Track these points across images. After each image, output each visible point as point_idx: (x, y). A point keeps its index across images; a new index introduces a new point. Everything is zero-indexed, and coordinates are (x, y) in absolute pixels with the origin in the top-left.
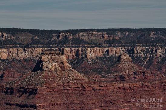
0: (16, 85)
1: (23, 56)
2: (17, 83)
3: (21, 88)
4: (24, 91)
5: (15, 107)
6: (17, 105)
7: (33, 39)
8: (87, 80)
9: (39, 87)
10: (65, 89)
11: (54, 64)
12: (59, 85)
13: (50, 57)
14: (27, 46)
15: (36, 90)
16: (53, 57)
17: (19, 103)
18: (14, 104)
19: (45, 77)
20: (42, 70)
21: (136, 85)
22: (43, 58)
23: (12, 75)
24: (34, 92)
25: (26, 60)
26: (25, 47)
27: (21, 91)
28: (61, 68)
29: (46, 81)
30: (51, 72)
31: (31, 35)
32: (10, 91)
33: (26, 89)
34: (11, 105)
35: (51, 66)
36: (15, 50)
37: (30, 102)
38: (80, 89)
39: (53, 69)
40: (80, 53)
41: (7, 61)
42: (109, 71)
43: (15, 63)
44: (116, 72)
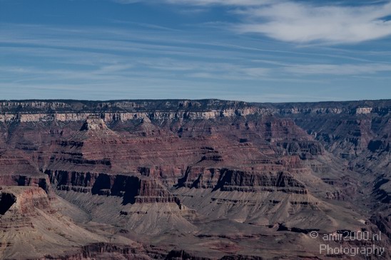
0: (69, 140)
1: (76, 119)
2: (70, 138)
3: (72, 142)
4: (74, 144)
5: (68, 155)
6: (69, 153)
7: (83, 107)
8: (118, 136)
9: (85, 141)
10: (103, 142)
11: (95, 125)
12: (99, 139)
13: (92, 120)
14: (79, 112)
15: (83, 143)
16: (95, 120)
18: (67, 153)
19: (89, 134)
20: (87, 129)
21: (153, 139)
22: (88, 121)
23: (69, 132)
24: (81, 145)
25: (79, 122)
26: (78, 112)
27: (72, 144)
28: (100, 128)
29: (90, 137)
30: (93, 130)
31: (82, 104)
32: (64, 144)
34: (65, 153)
36: (71, 115)
37: (78, 151)
38: (114, 143)
39: (94, 128)
40: (116, 116)
41: (65, 122)
42: (135, 130)
43: (71, 124)
44: (140, 130)
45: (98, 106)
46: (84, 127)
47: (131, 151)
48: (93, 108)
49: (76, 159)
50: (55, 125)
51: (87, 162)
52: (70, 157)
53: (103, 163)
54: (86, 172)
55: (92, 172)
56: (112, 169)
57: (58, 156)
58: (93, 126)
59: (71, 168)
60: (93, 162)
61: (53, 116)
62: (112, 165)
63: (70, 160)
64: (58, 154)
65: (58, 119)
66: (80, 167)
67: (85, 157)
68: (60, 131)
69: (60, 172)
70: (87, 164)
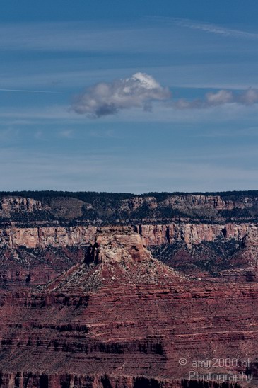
0: (50, 291)
1: (66, 241)
2: (52, 287)
3: (58, 296)
4: (65, 301)
5: (48, 331)
6: (52, 327)
7: (83, 209)
9: (92, 294)
10: (140, 296)
11: (119, 250)
12: (130, 288)
13: (111, 237)
14: (74, 223)
15: (87, 298)
16: (118, 236)
17: (54, 323)
18: (46, 326)
19: (104, 274)
20: (98, 262)
22: (99, 239)
23: (47, 277)
26: (69, 224)
27: (59, 302)
28: (134, 257)
29: (105, 282)
30: (114, 264)
31: (81, 203)
33: (67, 299)
34: (40, 327)
35: (114, 254)
36: (52, 230)
37: (76, 320)
38: (171, 298)
39: (117, 259)
40: (172, 233)
41: (37, 252)
42: (225, 265)
43: (51, 255)
44: (238, 265)
45: (124, 207)
46: (91, 255)
47: (217, 320)
48: (110, 211)
49: (71, 340)
50: (11, 258)
51: (102, 347)
52: (54, 335)
53: (143, 349)
54: (97, 375)
55: (114, 375)
56: (168, 365)
57: (23, 335)
58: (112, 253)
59: (57, 366)
60: (116, 349)
61: (5, 234)
62: (169, 355)
63: (56, 344)
64: (23, 331)
65: (18, 242)
66: (83, 363)
67: (95, 335)
68: (23, 275)
69: (30, 375)
70: (99, 354)
